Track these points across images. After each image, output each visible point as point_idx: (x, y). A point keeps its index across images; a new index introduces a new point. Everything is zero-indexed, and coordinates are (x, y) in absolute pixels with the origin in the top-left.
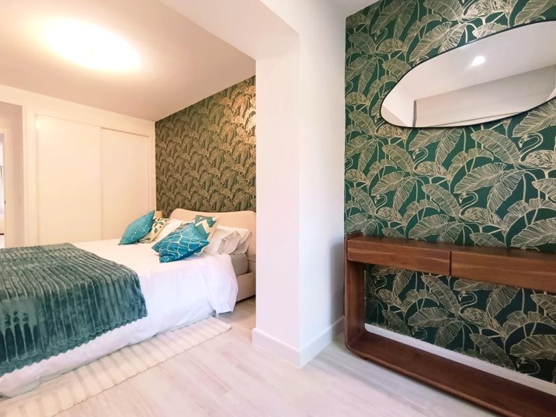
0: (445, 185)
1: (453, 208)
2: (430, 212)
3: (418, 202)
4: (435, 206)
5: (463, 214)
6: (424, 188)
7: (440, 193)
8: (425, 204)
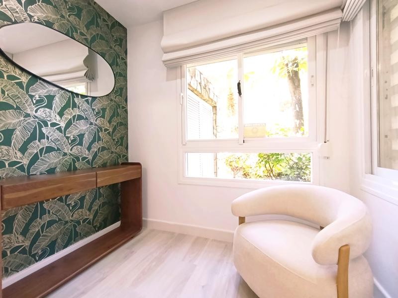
0: (59, 129)
1: (65, 146)
2: (49, 150)
3: (39, 141)
4: (53, 145)
5: (71, 150)
6: (44, 130)
7: (57, 135)
8: (45, 143)
